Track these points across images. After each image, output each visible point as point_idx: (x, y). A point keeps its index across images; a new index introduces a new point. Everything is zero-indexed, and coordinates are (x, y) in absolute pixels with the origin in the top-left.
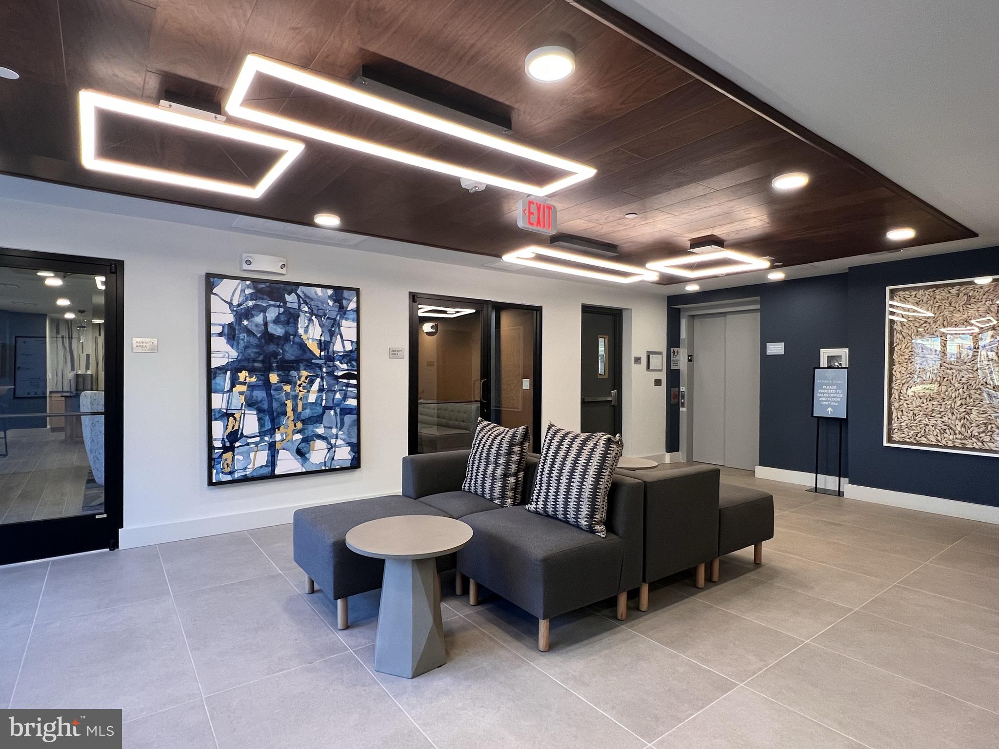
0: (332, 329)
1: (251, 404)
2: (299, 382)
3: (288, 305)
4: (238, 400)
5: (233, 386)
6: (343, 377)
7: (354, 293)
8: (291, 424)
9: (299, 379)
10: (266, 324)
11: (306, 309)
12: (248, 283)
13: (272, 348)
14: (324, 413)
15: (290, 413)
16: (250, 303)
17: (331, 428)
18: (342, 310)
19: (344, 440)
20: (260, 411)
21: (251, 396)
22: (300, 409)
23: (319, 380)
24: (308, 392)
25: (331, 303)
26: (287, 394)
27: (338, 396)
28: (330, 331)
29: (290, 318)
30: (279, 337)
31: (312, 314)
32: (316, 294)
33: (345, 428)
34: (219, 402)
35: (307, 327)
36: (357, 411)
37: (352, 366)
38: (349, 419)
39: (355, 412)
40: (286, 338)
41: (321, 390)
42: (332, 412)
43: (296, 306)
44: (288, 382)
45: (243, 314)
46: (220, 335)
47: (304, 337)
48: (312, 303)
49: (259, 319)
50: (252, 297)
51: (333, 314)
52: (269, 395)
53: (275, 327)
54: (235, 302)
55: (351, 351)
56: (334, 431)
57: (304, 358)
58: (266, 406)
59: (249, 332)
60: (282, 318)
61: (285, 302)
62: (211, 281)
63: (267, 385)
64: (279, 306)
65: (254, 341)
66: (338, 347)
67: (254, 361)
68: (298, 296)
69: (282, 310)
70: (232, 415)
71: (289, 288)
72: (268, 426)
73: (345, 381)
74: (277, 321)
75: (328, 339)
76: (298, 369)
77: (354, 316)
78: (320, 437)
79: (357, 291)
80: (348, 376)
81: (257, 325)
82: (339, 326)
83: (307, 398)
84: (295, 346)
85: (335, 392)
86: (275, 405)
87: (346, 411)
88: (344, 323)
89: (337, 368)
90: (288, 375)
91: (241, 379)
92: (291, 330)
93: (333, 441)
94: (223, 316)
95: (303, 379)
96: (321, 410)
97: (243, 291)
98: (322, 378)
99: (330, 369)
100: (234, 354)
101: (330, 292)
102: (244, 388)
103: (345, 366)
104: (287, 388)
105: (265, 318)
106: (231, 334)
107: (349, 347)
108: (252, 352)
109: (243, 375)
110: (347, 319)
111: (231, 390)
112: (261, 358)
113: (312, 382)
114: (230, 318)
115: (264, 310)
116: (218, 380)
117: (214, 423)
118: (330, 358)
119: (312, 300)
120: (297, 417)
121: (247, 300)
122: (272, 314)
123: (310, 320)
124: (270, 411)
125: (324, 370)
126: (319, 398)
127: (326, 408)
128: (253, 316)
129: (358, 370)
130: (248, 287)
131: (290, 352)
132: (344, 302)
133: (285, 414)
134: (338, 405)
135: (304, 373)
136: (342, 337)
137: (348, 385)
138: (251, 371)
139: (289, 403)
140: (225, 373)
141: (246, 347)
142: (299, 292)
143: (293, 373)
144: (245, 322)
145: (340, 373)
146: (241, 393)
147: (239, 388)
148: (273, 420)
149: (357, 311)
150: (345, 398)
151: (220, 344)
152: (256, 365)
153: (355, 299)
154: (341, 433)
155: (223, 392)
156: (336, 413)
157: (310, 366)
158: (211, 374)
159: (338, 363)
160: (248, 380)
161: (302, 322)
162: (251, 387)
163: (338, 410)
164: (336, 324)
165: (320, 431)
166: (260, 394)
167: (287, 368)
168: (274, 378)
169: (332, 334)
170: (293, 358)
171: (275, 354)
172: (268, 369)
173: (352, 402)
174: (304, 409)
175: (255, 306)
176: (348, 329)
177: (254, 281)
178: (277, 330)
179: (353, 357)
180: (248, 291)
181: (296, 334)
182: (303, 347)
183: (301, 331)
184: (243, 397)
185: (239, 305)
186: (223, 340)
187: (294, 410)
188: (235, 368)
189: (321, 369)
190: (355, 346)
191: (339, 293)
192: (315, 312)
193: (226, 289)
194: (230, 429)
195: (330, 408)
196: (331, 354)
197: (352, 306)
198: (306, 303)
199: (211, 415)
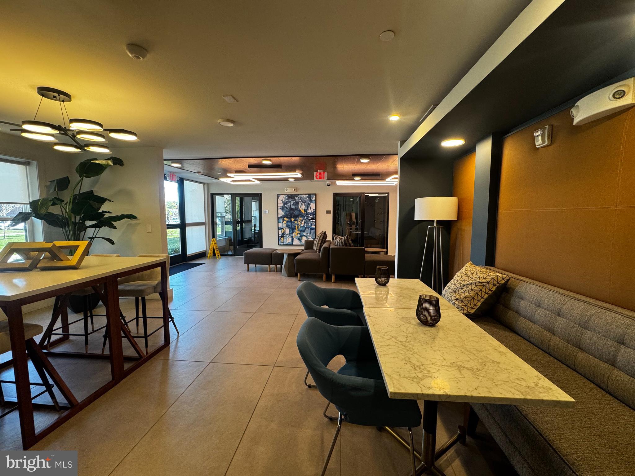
0: (308, 206)
1: (287, 226)
2: (299, 221)
3: (296, 200)
4: (284, 225)
5: (283, 221)
6: (311, 219)
7: (314, 195)
8: (297, 231)
9: (299, 220)
10: (290, 206)
11: (301, 201)
12: (286, 195)
13: (292, 212)
14: (306, 229)
15: (297, 229)
16: (287, 200)
17: (307, 233)
18: (311, 200)
19: (311, 237)
20: (289, 228)
21: (287, 224)
22: (299, 228)
23: (304, 220)
24: (301, 223)
25: (307, 199)
26: (296, 224)
27: (309, 225)
28: (307, 206)
29: (297, 203)
30: (294, 209)
31: (302, 202)
32: (303, 196)
33: (312, 234)
34: (280, 225)
35: (301, 206)
36: (315, 229)
37: (314, 216)
38: (313, 231)
39: (314, 229)
40: (296, 209)
41: (305, 223)
42: (308, 229)
43: (298, 200)
44: (296, 221)
45: (285, 203)
46: (280, 209)
47: (300, 208)
48: (302, 199)
49: (289, 204)
50: (287, 199)
51: (308, 202)
52: (292, 224)
53: (293, 206)
54: (283, 201)
55: (313, 212)
56: (308, 234)
57: (300, 214)
58: (291, 227)
59: (287, 208)
60: (295, 204)
61: (295, 199)
62: (278, 196)
63: (291, 221)
64: (294, 201)
65: (288, 210)
66: (309, 211)
67: (288, 215)
68: (299, 197)
69: (294, 202)
70: (283, 228)
71: (296, 196)
72: (291, 232)
73: (312, 220)
74: (293, 205)
75: (307, 209)
76: (299, 217)
77: (314, 202)
78: (304, 236)
79: (315, 194)
80: (312, 219)
81: (288, 206)
82: (310, 205)
83: (301, 225)
84: (298, 211)
85: (309, 224)
86: (293, 226)
87: (312, 229)
88: (311, 204)
89: (309, 217)
90: (296, 219)
91: (285, 220)
92: (297, 207)
93: (308, 237)
94: (281, 204)
95: (300, 220)
96: (305, 228)
97: (285, 197)
98: (305, 220)
99: (307, 217)
100: (283, 213)
101: (307, 195)
102: (286, 222)
103: (311, 216)
104: (296, 222)
105: (290, 204)
106: (282, 208)
107: (313, 211)
108: (287, 213)
109: (285, 219)
110: (312, 203)
111: (283, 223)
112: (289, 214)
113: (302, 221)
114: (282, 205)
115: (290, 202)
116: (280, 220)
117: (279, 230)
118: (307, 214)
119: (302, 198)
120: (299, 230)
121: (286, 200)
122: (292, 203)
123: (302, 204)
124: (292, 228)
125: (306, 217)
126: (304, 225)
127: (306, 228)
128: (287, 204)
129: (315, 217)
130: (286, 196)
131: (297, 213)
132: (311, 198)
133: (295, 229)
134: (309, 227)
135: (300, 218)
136: (310, 208)
137: (312, 222)
138: (287, 218)
139: (296, 226)
140: (281, 218)
141: (286, 212)
142: (299, 196)
143: (298, 218)
144: (286, 205)
145: (310, 218)
146: (285, 223)
147: (284, 222)
148: (292, 230)
149: (315, 200)
150: (312, 225)
151: (280, 211)
152: (289, 216)
153: (314, 197)
154: (310, 235)
155: (281, 223)
156: (309, 229)
157: (302, 216)
158: (278, 218)
159: (309, 215)
160: (287, 220)
161: (300, 204)
162: (287, 222)
163: (310, 229)
164: (309, 204)
165: (305, 234)
166: (289, 224)
167: (296, 217)
168: (293, 219)
169: (308, 207)
170: (297, 214)
171: (293, 213)
172: (291, 217)
173: (314, 227)
174: (300, 228)
175: (288, 201)
176: (312, 206)
177: (288, 195)
178: (293, 207)
179: (314, 214)
180: (286, 197)
181: (298, 208)
182: (300, 211)
183: (299, 207)
184: (285, 224)
185: (284, 201)
186: (281, 210)
187: (298, 228)
188: (283, 217)
189: (305, 217)
190: (314, 210)
191: (310, 195)
192: (303, 201)
193: (281, 197)
194: (282, 232)
195: (307, 228)
196: (307, 213)
197: (314, 199)
198: (301, 199)
199: (278, 229)
